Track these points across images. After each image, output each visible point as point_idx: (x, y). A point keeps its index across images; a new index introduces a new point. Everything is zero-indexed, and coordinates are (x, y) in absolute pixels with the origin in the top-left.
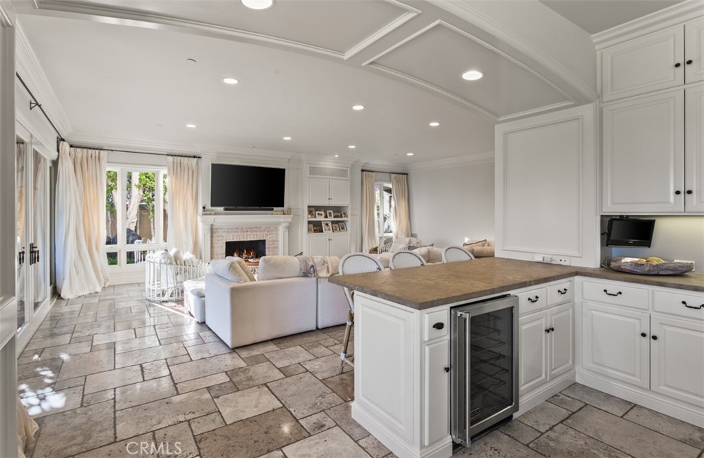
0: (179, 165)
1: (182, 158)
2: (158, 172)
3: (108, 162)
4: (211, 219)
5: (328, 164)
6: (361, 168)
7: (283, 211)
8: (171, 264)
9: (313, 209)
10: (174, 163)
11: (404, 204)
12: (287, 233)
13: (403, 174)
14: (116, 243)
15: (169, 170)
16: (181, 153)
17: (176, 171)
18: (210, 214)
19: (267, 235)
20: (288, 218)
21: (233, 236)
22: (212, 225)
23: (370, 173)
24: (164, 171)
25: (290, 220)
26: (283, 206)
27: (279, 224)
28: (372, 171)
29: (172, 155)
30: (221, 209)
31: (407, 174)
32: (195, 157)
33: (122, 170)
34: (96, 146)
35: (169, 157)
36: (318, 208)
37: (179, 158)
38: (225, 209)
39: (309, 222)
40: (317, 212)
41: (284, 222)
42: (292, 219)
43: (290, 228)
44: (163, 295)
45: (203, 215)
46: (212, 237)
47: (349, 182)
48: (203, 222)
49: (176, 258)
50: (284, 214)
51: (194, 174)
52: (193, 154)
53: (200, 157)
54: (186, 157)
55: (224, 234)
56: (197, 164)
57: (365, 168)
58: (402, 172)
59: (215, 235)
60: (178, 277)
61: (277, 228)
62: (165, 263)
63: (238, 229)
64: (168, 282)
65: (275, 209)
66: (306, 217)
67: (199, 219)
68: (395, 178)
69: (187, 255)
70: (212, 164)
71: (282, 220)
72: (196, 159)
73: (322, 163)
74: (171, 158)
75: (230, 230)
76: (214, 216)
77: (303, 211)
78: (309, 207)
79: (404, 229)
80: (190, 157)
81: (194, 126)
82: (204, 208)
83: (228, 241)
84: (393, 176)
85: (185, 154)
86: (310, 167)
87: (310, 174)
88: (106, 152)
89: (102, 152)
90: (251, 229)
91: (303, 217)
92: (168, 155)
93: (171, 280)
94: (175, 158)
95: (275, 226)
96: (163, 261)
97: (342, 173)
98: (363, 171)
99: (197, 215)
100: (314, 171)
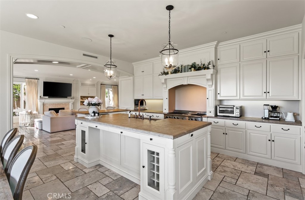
0: (30, 82)
1: (32, 79)
2: (22, 84)
4: (43, 101)
5: (88, 82)
6: (100, 83)
7: (71, 98)
8: (29, 114)
9: (83, 97)
10: (28, 81)
11: (116, 96)
12: (73, 105)
13: (116, 85)
15: (26, 83)
16: (31, 78)
17: (29, 84)
18: (43, 99)
19: (65, 106)
20: (73, 100)
21: (52, 106)
22: (43, 103)
23: (104, 85)
24: (24, 84)
25: (74, 101)
26: (71, 96)
27: (70, 102)
28: (105, 85)
29: (27, 78)
30: (47, 97)
31: (117, 86)
32: (37, 79)
35: (26, 79)
36: (84, 97)
37: (30, 79)
38: (49, 97)
39: (81, 102)
40: (84, 98)
41: (72, 102)
42: (75, 101)
43: (73, 104)
44: (26, 125)
45: (40, 99)
46: (43, 107)
47: (96, 89)
48: (40, 101)
49: (31, 113)
50: (71, 99)
51: (36, 85)
52: (36, 78)
53: (39, 79)
54: (33, 79)
55: (48, 106)
56: (38, 81)
57: (102, 83)
58: (115, 85)
59: (44, 106)
60: (32, 119)
61: (68, 104)
62: (27, 114)
63: (53, 104)
64: (28, 120)
65: (68, 97)
66: (80, 100)
67: (39, 101)
68: (113, 87)
69: (35, 112)
70: (44, 82)
71: (71, 101)
72: (37, 80)
73: (86, 82)
74: (27, 79)
75: (50, 104)
76: (44, 100)
77: (79, 98)
78: (81, 96)
79: (116, 104)
80: (35, 79)
81: (37, 71)
82: (40, 97)
83: (50, 108)
84: (112, 86)
85: (32, 78)
86: (81, 83)
87: (81, 85)
90: (59, 104)
91: (79, 100)
92: (26, 78)
93: (29, 120)
94: (29, 79)
95: (68, 103)
96: (26, 114)
97: (93, 85)
98: (101, 84)
99: (37, 99)
100: (83, 84)
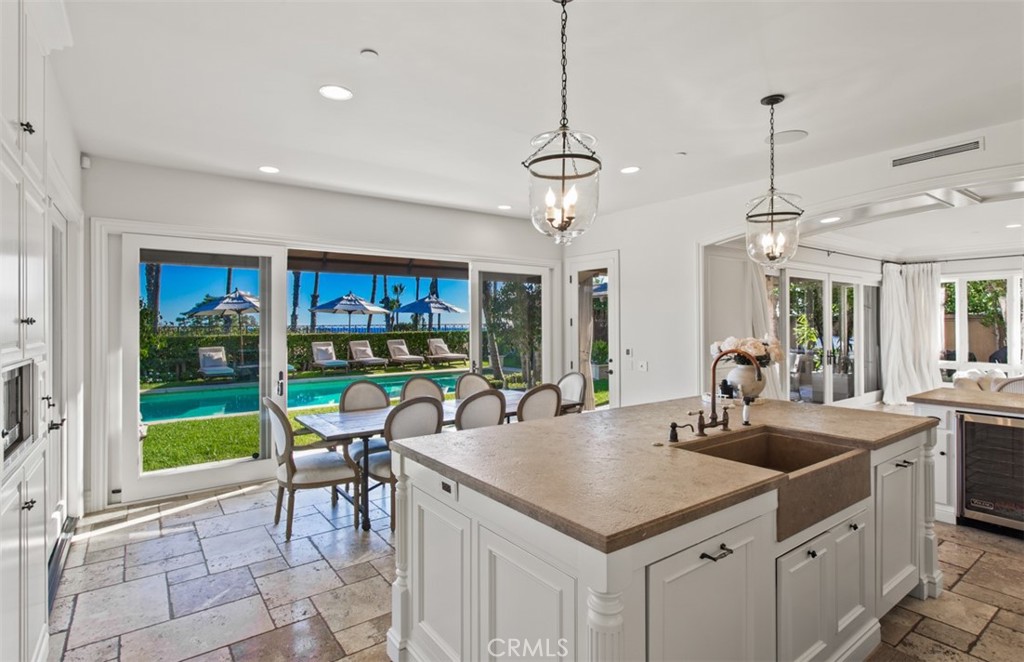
2: (1011, 278)
3: (942, 274)
14: (954, 359)
24: (1019, 276)
33: (960, 280)
34: (928, 259)
88: (939, 264)
89: (934, 264)
